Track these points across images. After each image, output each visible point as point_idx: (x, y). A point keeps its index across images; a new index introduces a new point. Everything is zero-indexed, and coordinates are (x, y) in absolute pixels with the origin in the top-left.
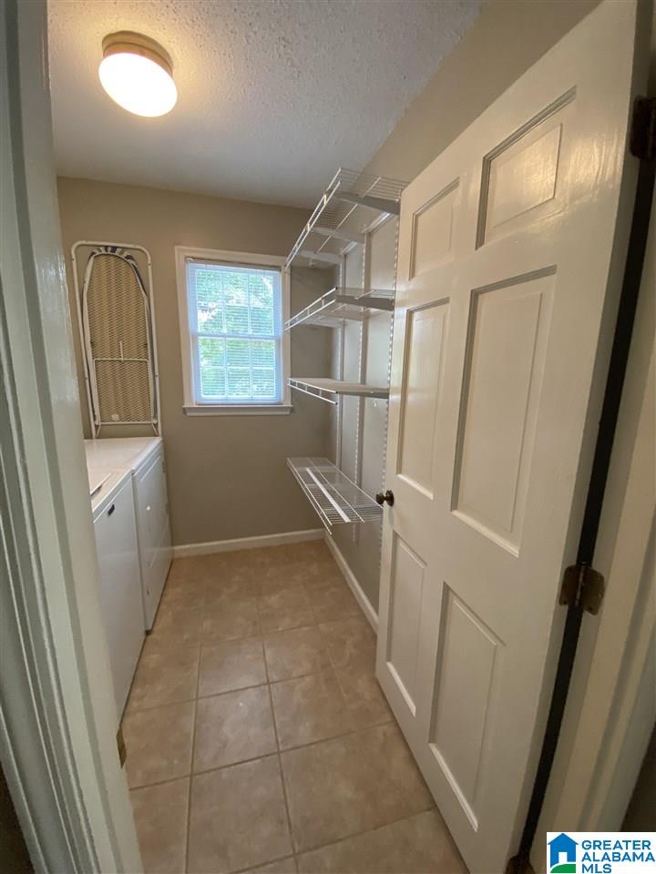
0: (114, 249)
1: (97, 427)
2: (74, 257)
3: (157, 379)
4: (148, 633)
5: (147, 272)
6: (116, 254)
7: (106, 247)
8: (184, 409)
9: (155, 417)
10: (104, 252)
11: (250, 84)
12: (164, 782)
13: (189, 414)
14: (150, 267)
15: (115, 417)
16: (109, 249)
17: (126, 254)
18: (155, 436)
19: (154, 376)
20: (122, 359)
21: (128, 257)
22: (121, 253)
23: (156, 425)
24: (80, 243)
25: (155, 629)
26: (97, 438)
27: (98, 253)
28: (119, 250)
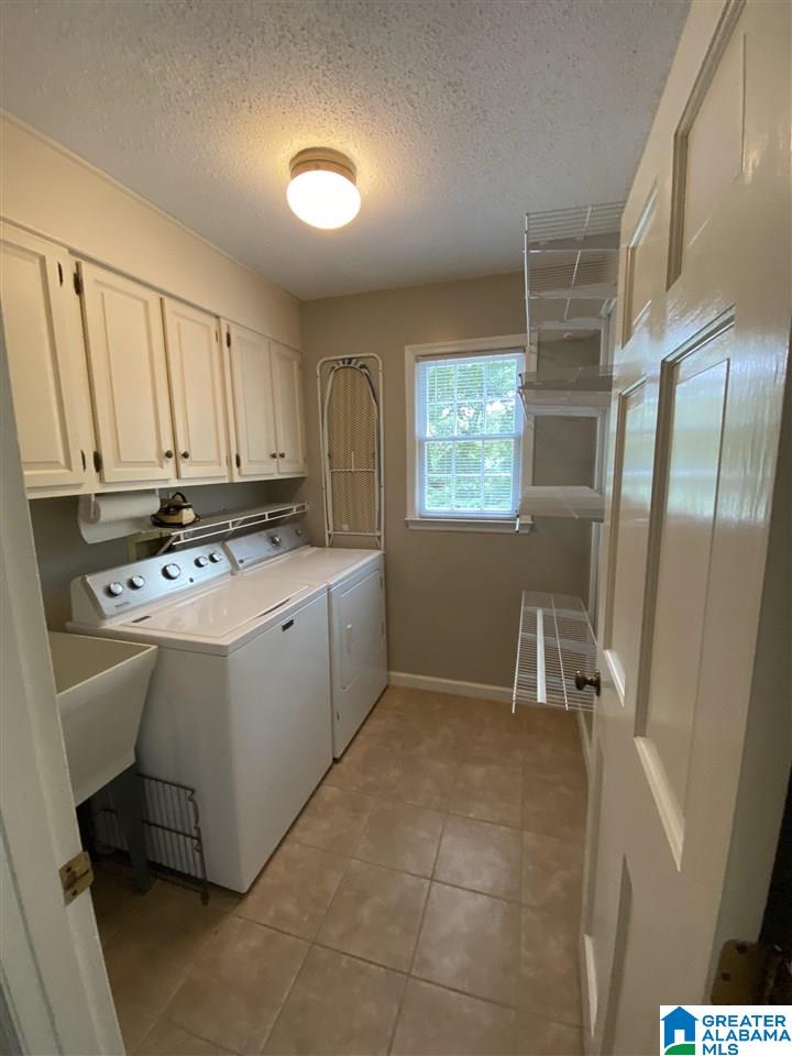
0: (350, 360)
1: (330, 535)
2: (318, 374)
3: (382, 489)
4: (335, 761)
5: (378, 379)
6: (352, 365)
7: (343, 360)
8: (407, 521)
9: (379, 529)
10: (342, 365)
11: (436, 151)
12: (289, 934)
13: (411, 527)
14: (381, 374)
15: (345, 527)
16: (346, 361)
17: (361, 363)
18: (379, 549)
19: (380, 487)
20: (353, 470)
21: (362, 367)
22: (356, 364)
23: (379, 538)
24: (322, 361)
25: (346, 759)
26: (330, 547)
27: (337, 367)
28: (354, 361)
